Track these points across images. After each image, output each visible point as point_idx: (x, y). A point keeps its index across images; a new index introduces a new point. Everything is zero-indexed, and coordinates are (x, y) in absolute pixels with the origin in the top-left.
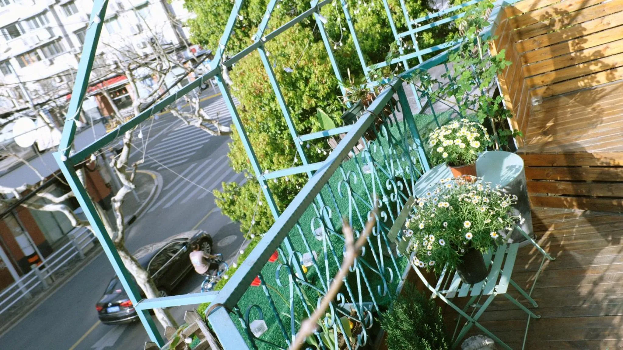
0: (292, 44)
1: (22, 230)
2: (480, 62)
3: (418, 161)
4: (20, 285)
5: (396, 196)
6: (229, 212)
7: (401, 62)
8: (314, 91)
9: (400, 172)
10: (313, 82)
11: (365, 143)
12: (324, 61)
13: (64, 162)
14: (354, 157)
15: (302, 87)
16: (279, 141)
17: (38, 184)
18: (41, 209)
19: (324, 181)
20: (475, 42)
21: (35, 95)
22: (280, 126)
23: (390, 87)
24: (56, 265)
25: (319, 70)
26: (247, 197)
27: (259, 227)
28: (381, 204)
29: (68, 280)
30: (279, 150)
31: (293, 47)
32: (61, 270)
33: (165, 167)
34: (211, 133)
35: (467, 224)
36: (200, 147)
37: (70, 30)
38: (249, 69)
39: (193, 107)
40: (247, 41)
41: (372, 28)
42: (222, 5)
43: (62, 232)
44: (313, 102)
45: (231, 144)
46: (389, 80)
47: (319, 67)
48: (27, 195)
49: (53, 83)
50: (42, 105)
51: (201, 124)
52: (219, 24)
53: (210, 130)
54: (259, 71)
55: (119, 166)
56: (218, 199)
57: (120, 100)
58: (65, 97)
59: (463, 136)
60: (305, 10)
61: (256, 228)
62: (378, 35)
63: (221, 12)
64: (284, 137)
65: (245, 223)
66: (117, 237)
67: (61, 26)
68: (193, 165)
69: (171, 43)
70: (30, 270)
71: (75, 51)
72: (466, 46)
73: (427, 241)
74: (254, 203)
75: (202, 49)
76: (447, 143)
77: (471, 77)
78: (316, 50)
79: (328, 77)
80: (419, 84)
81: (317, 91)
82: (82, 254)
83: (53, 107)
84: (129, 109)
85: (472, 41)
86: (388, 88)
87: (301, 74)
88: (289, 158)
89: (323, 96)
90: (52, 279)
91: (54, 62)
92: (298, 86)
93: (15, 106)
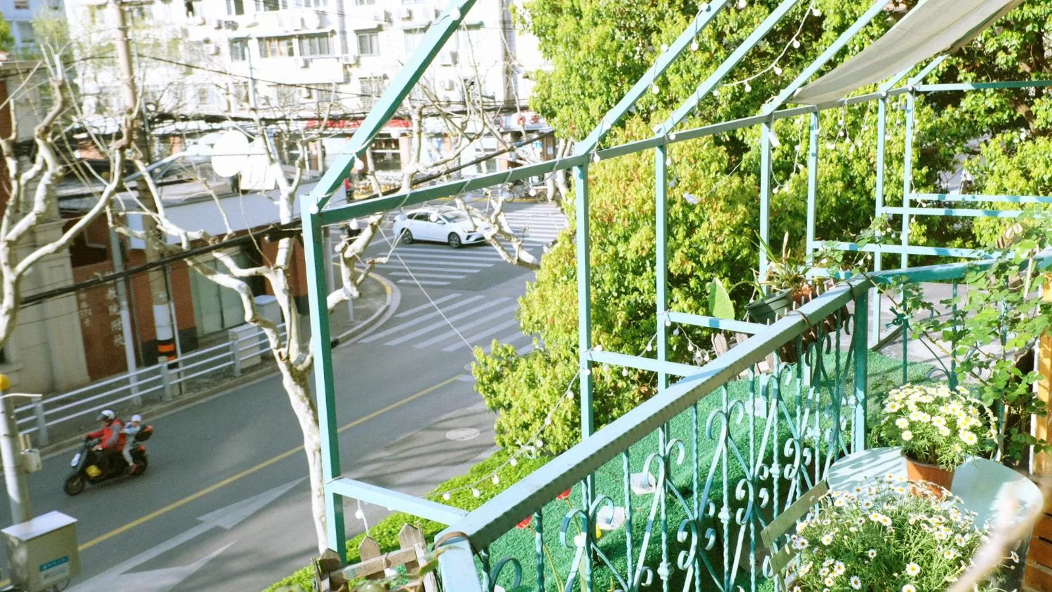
0: (690, 163)
1: (168, 297)
2: (1020, 302)
3: (848, 428)
4: (132, 380)
5: (794, 471)
6: (486, 390)
7: (872, 254)
8: (697, 249)
9: (814, 434)
10: (701, 234)
11: (775, 363)
12: (731, 207)
13: (312, 215)
14: (751, 379)
15: (680, 236)
16: (610, 308)
17: (221, 237)
18: (210, 277)
19: (691, 400)
20: (1023, 265)
21: (264, 104)
22: (621, 284)
23: (849, 287)
24: (194, 370)
25: (718, 218)
26: (524, 377)
27: (526, 432)
28: (766, 475)
29: (203, 401)
30: (605, 323)
31: (690, 169)
32: (198, 381)
33: (418, 282)
34: (504, 256)
35: (913, 569)
36: (476, 271)
37: (352, 25)
38: (606, 178)
39: (491, 206)
40: (618, 133)
41: (828, 183)
42: (601, 66)
43: (223, 325)
44: (690, 267)
45: (531, 284)
46: (849, 276)
47: (721, 214)
48: (199, 247)
49: (296, 96)
50: (268, 122)
51: (493, 237)
52: (583, 93)
53: (503, 249)
54: (621, 186)
55: (348, 254)
56: (478, 364)
57: (382, 156)
58: (306, 122)
59: (950, 416)
60: (728, 119)
61: (520, 432)
62: (833, 200)
63: (595, 76)
64: (621, 305)
65: (505, 417)
66: (302, 362)
67: (342, 14)
68: (453, 296)
69: (493, 98)
70: (156, 362)
71: (347, 59)
72: (1003, 267)
73: (827, 570)
74: (533, 392)
75: (536, 122)
76: (917, 415)
77: (996, 322)
78: (725, 186)
79: (729, 235)
80: (899, 300)
81: (701, 251)
82: (238, 368)
83: (282, 131)
84: (391, 174)
85: (1019, 263)
86: (844, 287)
87: (685, 216)
88: (618, 340)
89: (708, 263)
90: (180, 388)
91: (310, 64)
92: (675, 232)
93: (229, 110)
